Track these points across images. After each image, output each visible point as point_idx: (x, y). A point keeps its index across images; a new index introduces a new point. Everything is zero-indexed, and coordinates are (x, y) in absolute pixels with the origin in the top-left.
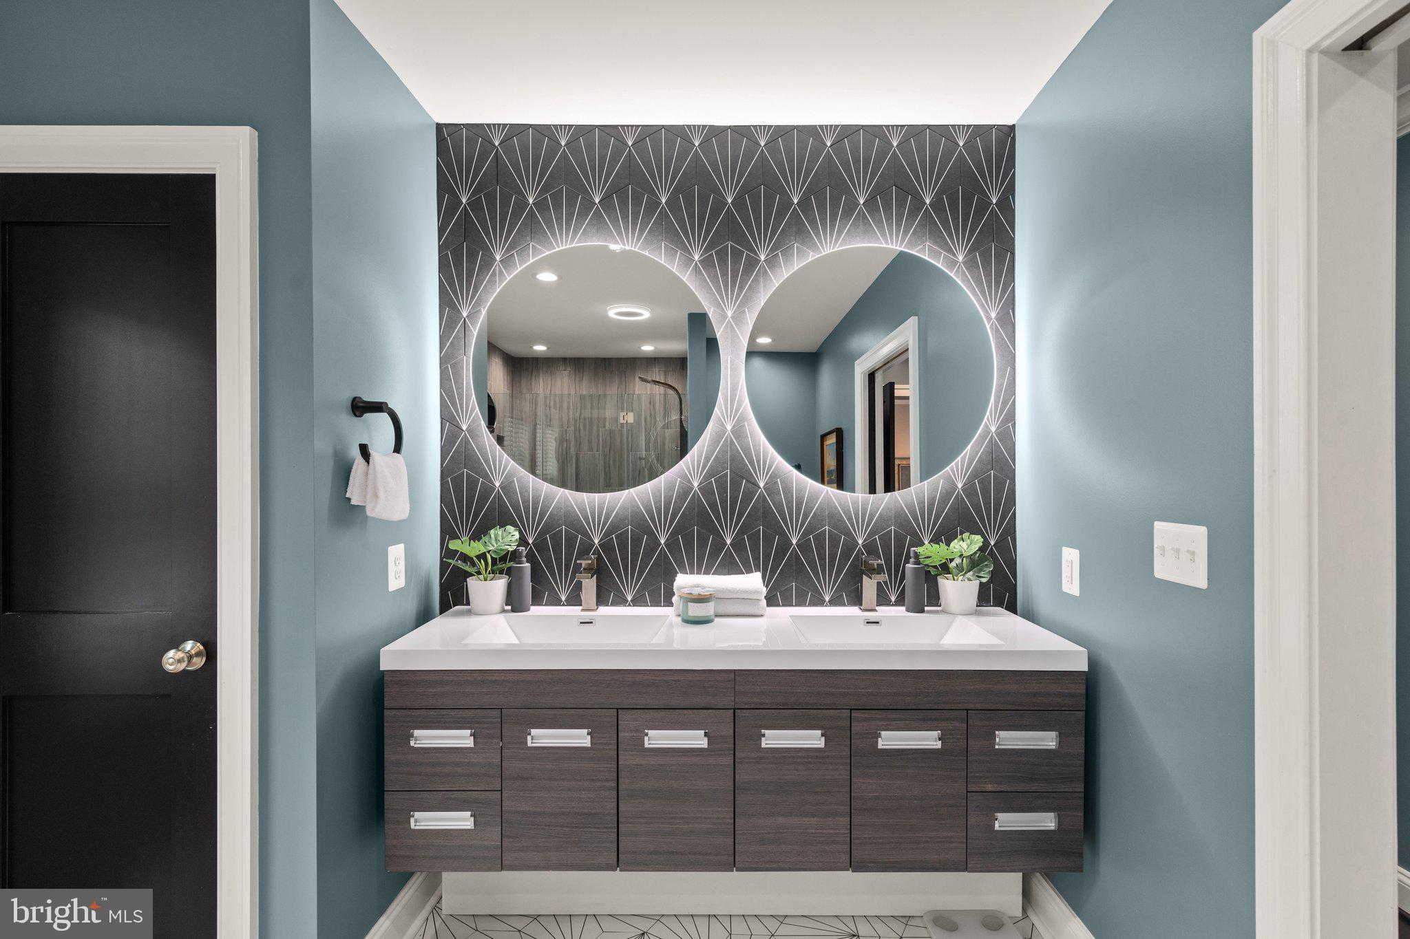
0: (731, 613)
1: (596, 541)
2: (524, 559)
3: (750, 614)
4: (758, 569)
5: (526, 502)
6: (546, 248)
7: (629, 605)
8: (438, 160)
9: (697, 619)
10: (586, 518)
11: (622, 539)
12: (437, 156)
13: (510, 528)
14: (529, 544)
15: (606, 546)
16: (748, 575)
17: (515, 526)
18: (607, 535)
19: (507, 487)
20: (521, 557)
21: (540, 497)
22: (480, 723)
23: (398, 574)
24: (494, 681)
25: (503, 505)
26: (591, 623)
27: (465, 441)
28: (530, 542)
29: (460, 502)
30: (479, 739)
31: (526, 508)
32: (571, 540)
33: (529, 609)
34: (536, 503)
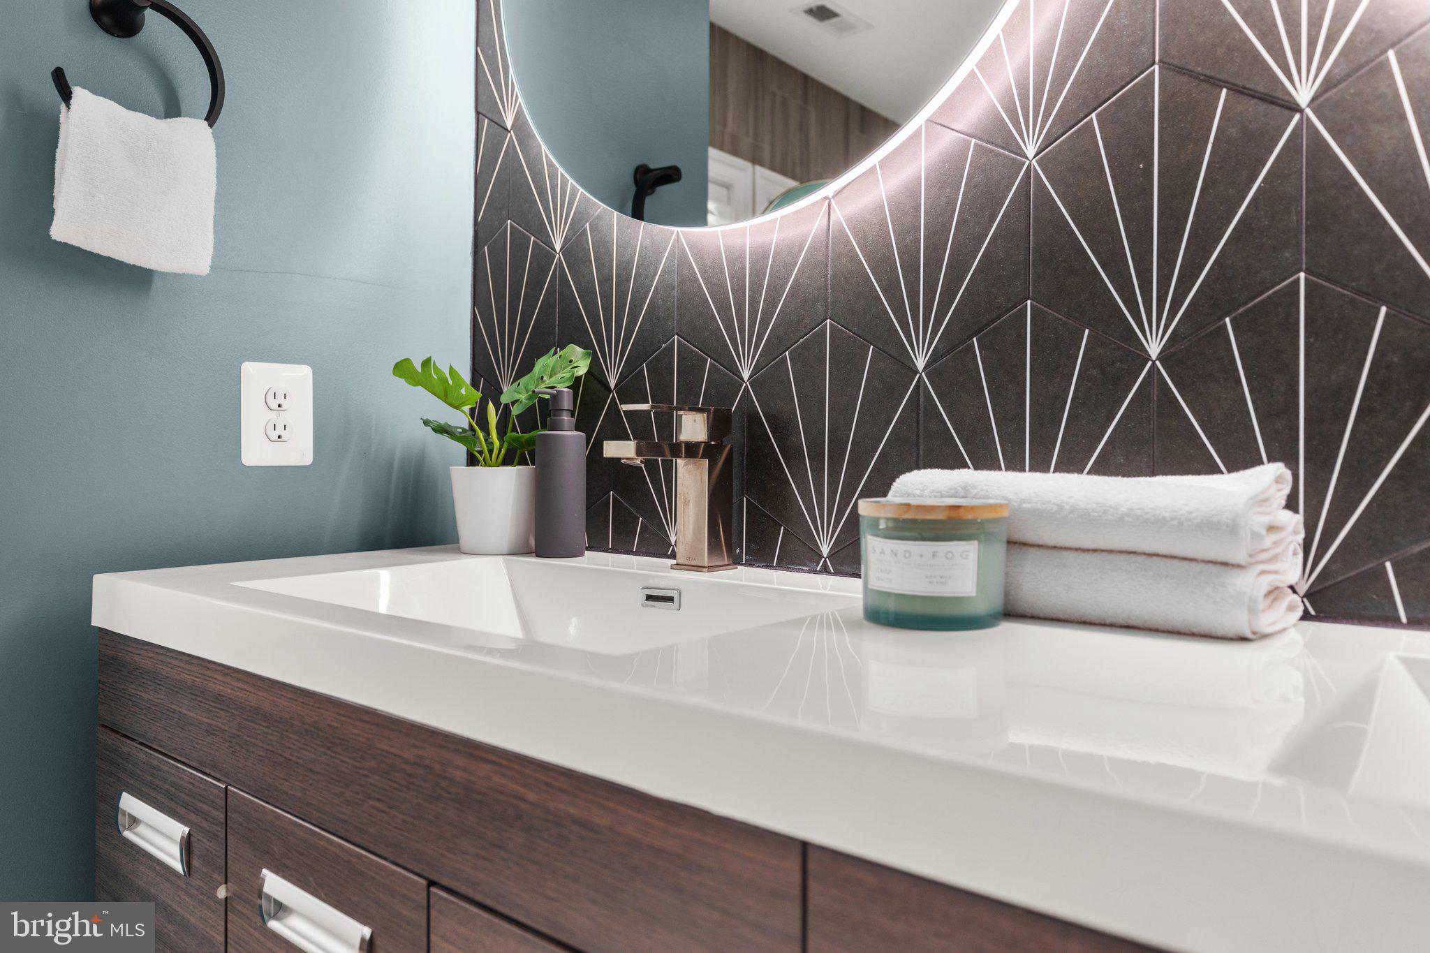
0: (1094, 613)
1: (746, 375)
2: (566, 418)
3: (1203, 628)
4: (1283, 452)
5: (605, 280)
7: (825, 570)
9: (919, 609)
10: (723, 307)
11: (808, 361)
13: (575, 352)
14: (611, 391)
15: (768, 381)
16: (1234, 475)
17: (586, 345)
18: (773, 350)
19: (574, 248)
20: (559, 411)
21: (631, 261)
22: (196, 811)
23: (280, 431)
24: (218, 697)
25: (567, 298)
26: (670, 599)
27: (511, 154)
28: (612, 384)
29: (500, 297)
30: (196, 863)
31: (606, 296)
32: (691, 371)
33: (582, 555)
34: (623, 280)
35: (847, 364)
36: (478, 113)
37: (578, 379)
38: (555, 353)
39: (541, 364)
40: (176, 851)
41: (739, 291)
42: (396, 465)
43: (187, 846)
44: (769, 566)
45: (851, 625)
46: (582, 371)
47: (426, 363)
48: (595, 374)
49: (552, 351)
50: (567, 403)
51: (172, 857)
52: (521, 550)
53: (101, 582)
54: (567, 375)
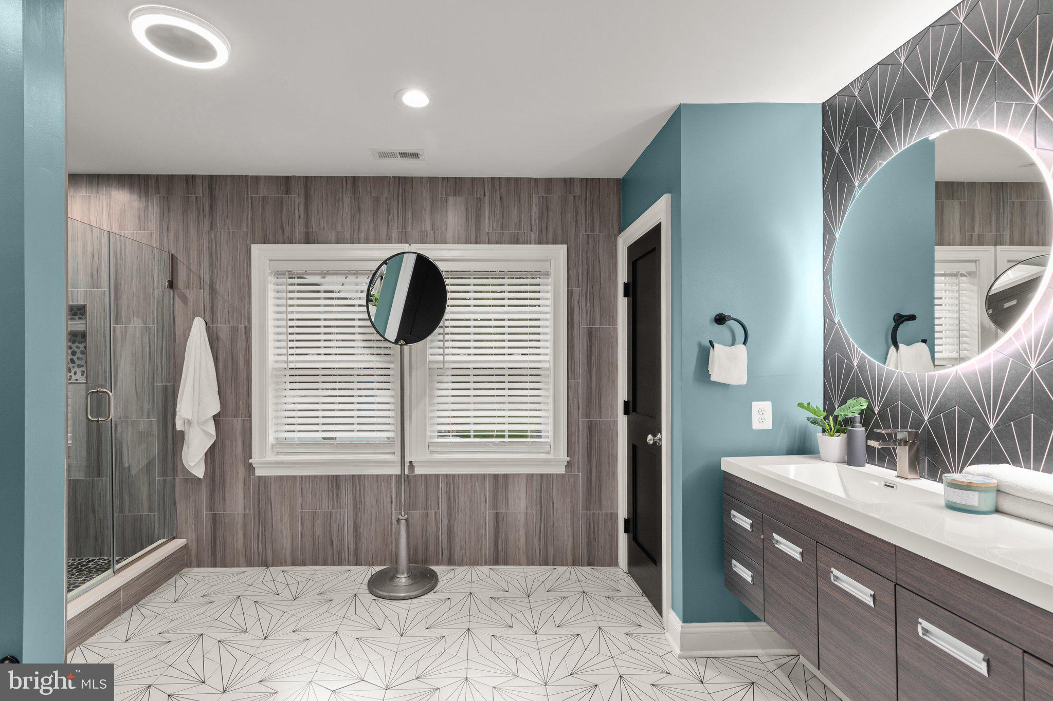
1: (926, 418)
2: (858, 424)
5: (873, 379)
6: (883, 160)
8: (823, 129)
10: (918, 396)
11: (950, 418)
12: (823, 126)
13: (862, 400)
14: (875, 414)
15: (935, 422)
17: (866, 398)
18: (936, 412)
19: (861, 366)
20: (855, 422)
21: (882, 375)
22: (754, 518)
23: (763, 420)
24: (759, 494)
25: (859, 382)
26: (893, 487)
27: (837, 332)
28: (876, 412)
29: (834, 377)
30: (754, 529)
31: (874, 384)
32: (905, 415)
33: (864, 466)
34: (880, 380)
35: (964, 423)
36: (824, 316)
37: (863, 410)
38: (855, 399)
39: (850, 402)
40: (749, 527)
41: (923, 391)
42: (798, 428)
43: (752, 525)
44: (935, 481)
45: (938, 507)
46: (865, 407)
47: (808, 404)
48: (870, 408)
49: (854, 398)
50: (858, 419)
51: (748, 527)
52: (843, 462)
53: (723, 459)
54: (859, 408)
